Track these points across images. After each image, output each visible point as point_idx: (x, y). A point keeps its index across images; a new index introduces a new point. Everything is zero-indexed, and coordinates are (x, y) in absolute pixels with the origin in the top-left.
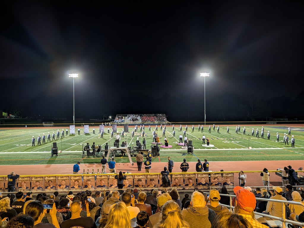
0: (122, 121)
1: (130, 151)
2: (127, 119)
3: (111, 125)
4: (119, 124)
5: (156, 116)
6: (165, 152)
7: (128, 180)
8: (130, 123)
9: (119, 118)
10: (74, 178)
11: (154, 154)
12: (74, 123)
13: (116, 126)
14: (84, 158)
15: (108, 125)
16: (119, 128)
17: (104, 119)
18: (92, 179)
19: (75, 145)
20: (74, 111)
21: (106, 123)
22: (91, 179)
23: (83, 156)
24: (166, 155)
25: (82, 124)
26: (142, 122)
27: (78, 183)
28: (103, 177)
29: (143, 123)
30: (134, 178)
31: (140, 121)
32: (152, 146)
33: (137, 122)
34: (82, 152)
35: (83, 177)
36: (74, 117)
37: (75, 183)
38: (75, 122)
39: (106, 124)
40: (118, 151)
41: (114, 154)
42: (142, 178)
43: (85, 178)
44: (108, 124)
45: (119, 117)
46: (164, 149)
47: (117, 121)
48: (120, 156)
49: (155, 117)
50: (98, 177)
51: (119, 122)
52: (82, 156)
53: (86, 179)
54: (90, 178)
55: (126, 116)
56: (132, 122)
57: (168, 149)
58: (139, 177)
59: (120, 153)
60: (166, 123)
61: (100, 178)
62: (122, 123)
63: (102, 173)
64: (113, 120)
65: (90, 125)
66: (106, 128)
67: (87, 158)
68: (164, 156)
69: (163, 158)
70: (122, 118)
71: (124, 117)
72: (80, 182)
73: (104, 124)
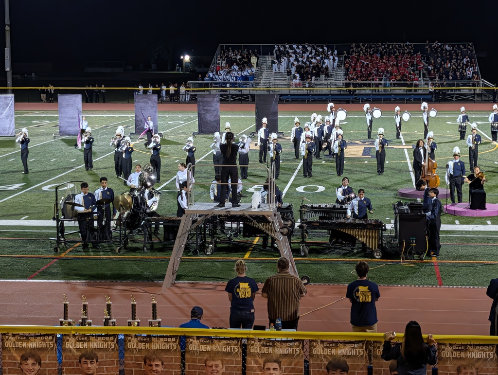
0: (245, 78)
1: (289, 223)
2: (271, 68)
3: (193, 99)
4: (233, 91)
5: (424, 52)
6: (466, 239)
7: (279, 363)
8: (285, 90)
9: (230, 62)
10: (19, 344)
11: (408, 245)
12: (9, 82)
13: (216, 105)
14: (63, 255)
15: (174, 98)
16: (232, 111)
17: (154, 66)
18: (106, 350)
19: (18, 190)
20: (7, 21)
21: (164, 88)
22: (100, 349)
23: (59, 242)
24: (471, 251)
25: (43, 91)
26: (347, 85)
27: (37, 367)
28: (157, 345)
29: (351, 88)
30: (311, 356)
31: (338, 81)
32: (400, 204)
33: (322, 86)
34: (53, 223)
35: (60, 342)
36: (7, 51)
37: (24, 367)
38: (13, 80)
39: (164, 93)
40: (228, 225)
41: (209, 239)
42: (348, 357)
43: (70, 345)
44: (177, 92)
45: (231, 54)
46: (461, 223)
47: (222, 76)
48: (241, 249)
49: (417, 57)
50: (132, 344)
51: (233, 85)
52: (54, 246)
53: (78, 350)
54: (95, 344)
55: (265, 54)
56: (296, 85)
57: (482, 220)
58: (334, 352)
59: (236, 235)
60: (478, 90)
61: (142, 346)
62: (246, 90)
63: (151, 324)
64: (197, 73)
65: (89, 98)
66: (165, 112)
67: (78, 255)
68: (460, 257)
69: (454, 265)
70: (245, 64)
71: (254, 60)
72: (48, 365)
73: (158, 93)
